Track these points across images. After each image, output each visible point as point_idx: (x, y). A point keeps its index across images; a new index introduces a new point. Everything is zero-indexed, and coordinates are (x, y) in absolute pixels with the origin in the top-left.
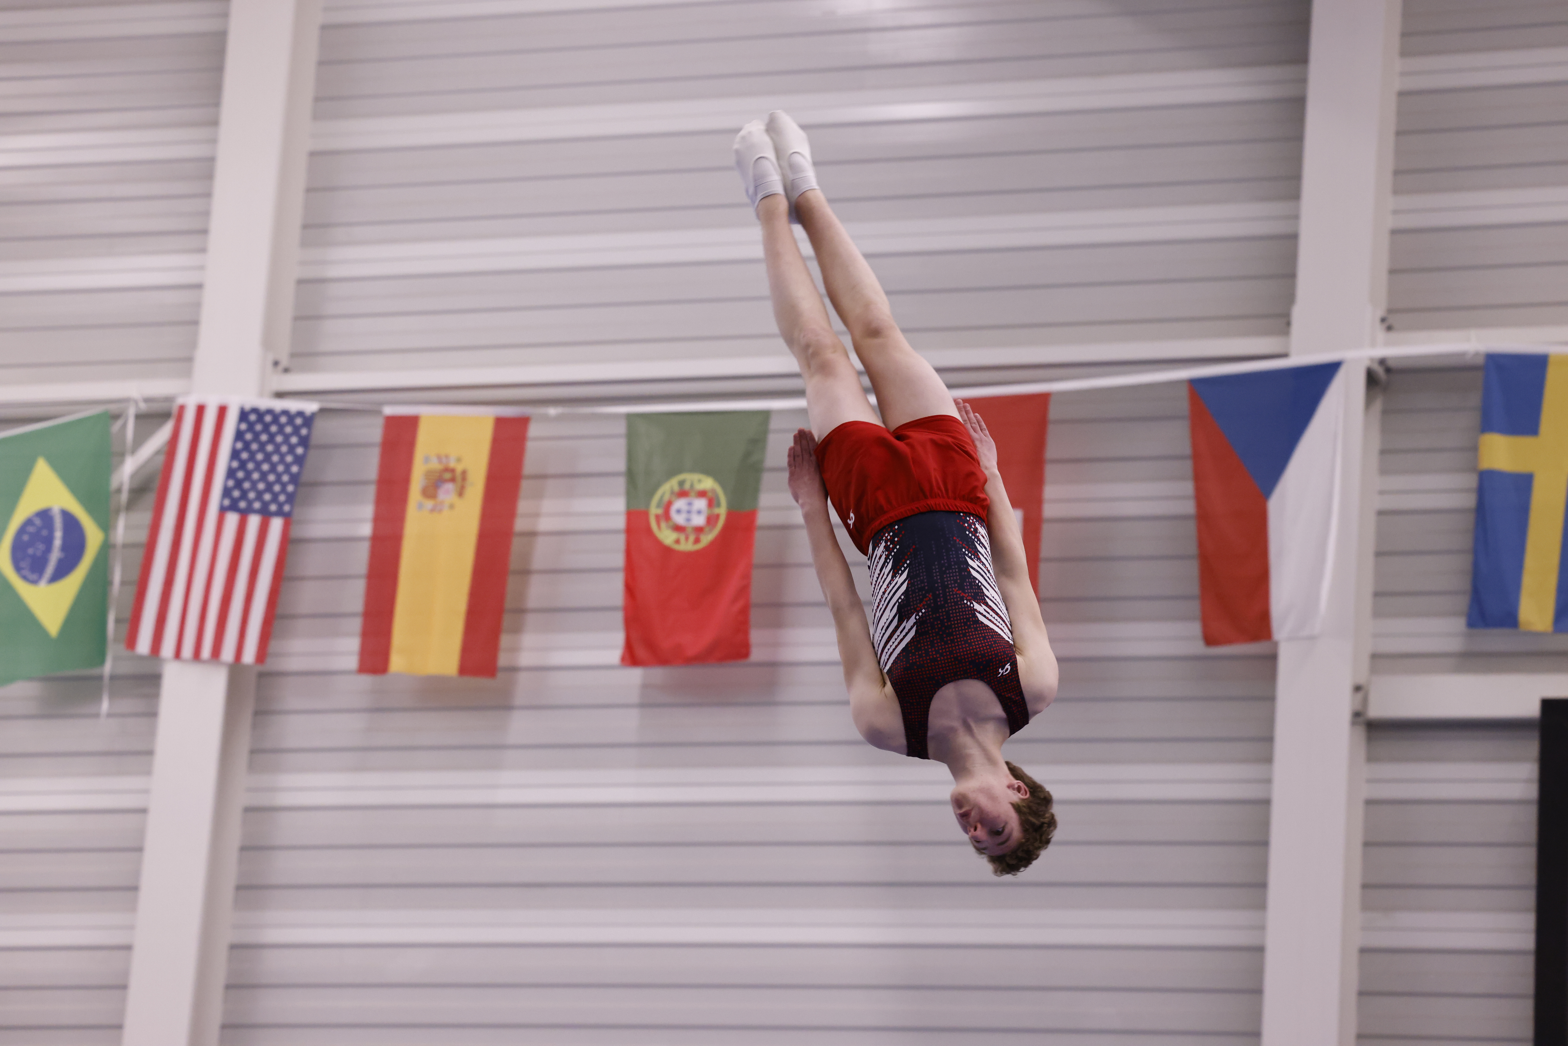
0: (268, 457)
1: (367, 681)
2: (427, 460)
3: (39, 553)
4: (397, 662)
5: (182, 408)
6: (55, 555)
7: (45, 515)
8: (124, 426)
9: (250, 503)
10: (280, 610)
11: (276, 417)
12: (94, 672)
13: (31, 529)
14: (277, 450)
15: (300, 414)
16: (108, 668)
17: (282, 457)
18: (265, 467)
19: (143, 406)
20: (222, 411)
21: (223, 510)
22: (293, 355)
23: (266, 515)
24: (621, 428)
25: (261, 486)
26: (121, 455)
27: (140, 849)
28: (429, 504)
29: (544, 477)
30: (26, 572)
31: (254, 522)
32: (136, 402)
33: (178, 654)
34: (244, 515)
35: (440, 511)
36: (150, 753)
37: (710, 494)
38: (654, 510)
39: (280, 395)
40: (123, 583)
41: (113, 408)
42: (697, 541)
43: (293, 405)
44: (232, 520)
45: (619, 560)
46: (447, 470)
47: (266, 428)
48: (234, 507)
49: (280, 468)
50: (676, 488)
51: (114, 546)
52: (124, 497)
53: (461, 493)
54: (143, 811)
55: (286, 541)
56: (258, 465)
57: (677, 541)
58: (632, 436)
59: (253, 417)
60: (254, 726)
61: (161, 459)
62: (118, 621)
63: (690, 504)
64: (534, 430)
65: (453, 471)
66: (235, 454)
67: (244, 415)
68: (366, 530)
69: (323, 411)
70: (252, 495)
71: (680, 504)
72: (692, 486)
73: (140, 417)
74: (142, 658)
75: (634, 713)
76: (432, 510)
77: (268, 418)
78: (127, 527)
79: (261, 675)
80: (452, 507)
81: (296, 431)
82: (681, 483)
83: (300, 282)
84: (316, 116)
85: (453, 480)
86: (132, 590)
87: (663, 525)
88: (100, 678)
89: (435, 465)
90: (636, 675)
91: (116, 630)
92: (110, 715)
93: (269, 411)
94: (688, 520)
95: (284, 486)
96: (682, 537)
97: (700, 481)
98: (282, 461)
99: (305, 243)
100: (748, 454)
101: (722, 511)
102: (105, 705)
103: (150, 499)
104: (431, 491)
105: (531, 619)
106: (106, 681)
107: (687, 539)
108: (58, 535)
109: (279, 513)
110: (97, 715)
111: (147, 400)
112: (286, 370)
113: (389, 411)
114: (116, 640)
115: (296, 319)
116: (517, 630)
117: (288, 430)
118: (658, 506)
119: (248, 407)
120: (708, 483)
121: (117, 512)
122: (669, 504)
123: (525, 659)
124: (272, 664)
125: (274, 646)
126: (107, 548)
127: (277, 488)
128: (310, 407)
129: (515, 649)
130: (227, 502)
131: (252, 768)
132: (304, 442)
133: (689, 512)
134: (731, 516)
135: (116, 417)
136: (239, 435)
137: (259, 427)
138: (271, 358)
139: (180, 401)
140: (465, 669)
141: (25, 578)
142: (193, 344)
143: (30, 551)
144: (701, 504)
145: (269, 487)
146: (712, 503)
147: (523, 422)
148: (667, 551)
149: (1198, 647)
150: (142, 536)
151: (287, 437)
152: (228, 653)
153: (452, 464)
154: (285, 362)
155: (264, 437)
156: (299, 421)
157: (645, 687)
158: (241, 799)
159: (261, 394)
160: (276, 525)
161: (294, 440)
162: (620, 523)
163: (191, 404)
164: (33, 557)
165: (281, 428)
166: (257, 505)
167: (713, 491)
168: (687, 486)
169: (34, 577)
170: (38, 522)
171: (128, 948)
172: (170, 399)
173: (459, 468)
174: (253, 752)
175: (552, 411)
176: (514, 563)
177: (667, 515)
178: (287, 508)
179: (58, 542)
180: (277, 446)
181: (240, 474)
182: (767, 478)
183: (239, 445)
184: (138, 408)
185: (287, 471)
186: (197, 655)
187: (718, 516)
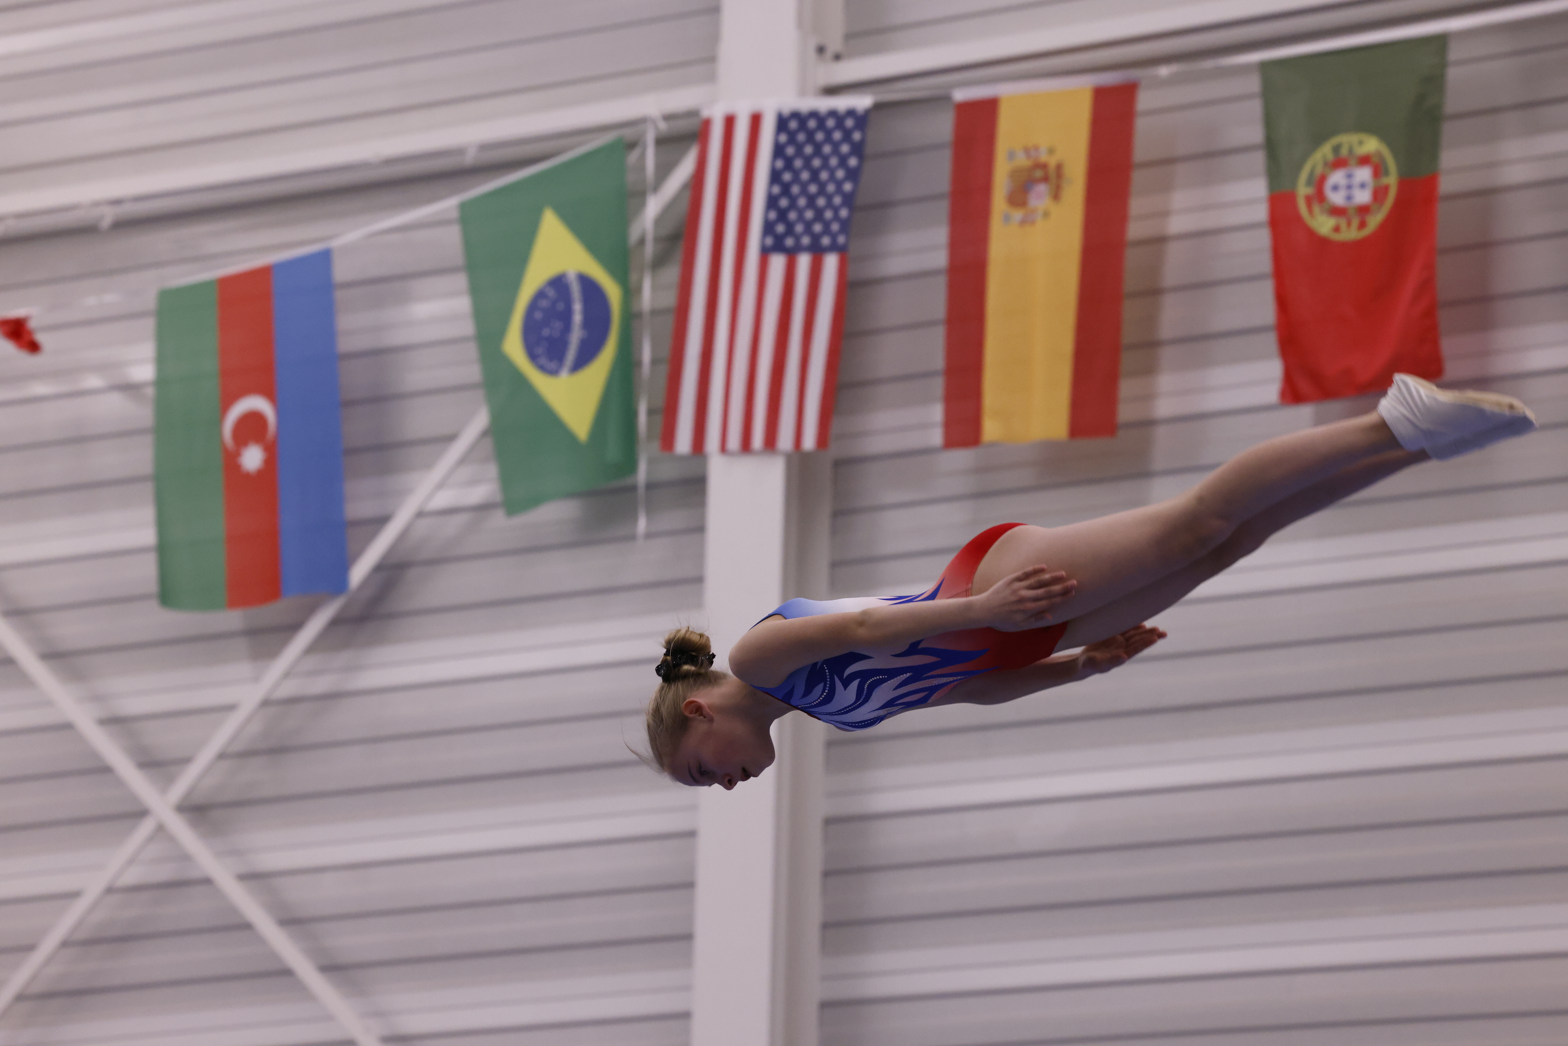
0: (815, 176)
1: (962, 457)
2: (1011, 155)
3: (556, 334)
4: (991, 429)
5: (707, 124)
6: (576, 335)
7: (558, 283)
8: (643, 154)
9: (798, 238)
11: (821, 120)
12: (628, 481)
13: (544, 303)
14: (825, 165)
15: (851, 113)
16: (642, 474)
18: (813, 189)
19: (663, 126)
20: (756, 120)
21: (765, 253)
22: (847, 36)
23: (817, 252)
24: (1254, 84)
25: (809, 214)
26: (641, 195)
28: (1018, 215)
30: (543, 361)
31: (804, 263)
32: (654, 121)
33: (724, 446)
34: (791, 255)
35: (1033, 222)
36: (699, 580)
37: (1375, 160)
38: (1303, 190)
39: (828, 91)
40: (654, 362)
41: (629, 132)
42: (1362, 225)
43: (842, 103)
44: (777, 263)
45: (1264, 263)
46: (1038, 166)
47: (810, 136)
48: (778, 247)
49: (831, 188)
50: (1330, 157)
51: (639, 315)
52: (649, 249)
53: (1056, 196)
55: (846, 285)
56: (804, 187)
57: (1337, 229)
58: (1269, 93)
59: (793, 125)
60: (835, 531)
62: (651, 412)
63: (1349, 176)
64: (1144, 100)
65: (1044, 166)
66: (775, 177)
67: (782, 123)
68: (941, 259)
69: (878, 106)
70: (799, 228)
71: (1337, 177)
72: (1351, 151)
73: (661, 141)
76: (1024, 222)
78: (654, 288)
80: (1046, 215)
81: (847, 136)
82: (1336, 149)
85: (1045, 179)
86: (664, 370)
87: (1316, 209)
88: (633, 488)
89: (1022, 161)
90: (1300, 415)
91: (650, 424)
92: (649, 536)
93: (814, 114)
94: (1349, 198)
95: (836, 210)
96: (1343, 222)
97: (1361, 143)
98: (832, 177)
100: (1421, 99)
101: (1392, 180)
102: (642, 524)
104: (1019, 196)
105: (1168, 354)
106: (641, 491)
107: (1349, 224)
108: (577, 307)
109: (834, 247)
110: (632, 537)
111: (667, 118)
112: (837, 57)
113: (960, 95)
114: (649, 439)
116: (1147, 370)
118: (1309, 182)
119: (786, 112)
120: (1371, 145)
122: (1322, 179)
123: (1166, 407)
124: (839, 448)
125: (838, 425)
126: (632, 317)
127: (829, 214)
128: (862, 102)
129: (1146, 397)
130: (769, 241)
131: (834, 585)
132: (858, 150)
133: (1349, 187)
134: (1404, 184)
135: (632, 145)
136: (778, 151)
137: (801, 137)
138: (812, 44)
139: (705, 113)
140: (1078, 429)
141: (542, 369)
142: (714, 38)
143: (546, 332)
144: (1364, 174)
146: (1379, 171)
147: (1128, 91)
148: (1322, 243)
150: (672, 298)
151: (836, 146)
152: (785, 439)
153: (1044, 158)
154: (834, 47)
155: (809, 150)
156: (849, 123)
159: (802, 92)
160: (831, 264)
161: (845, 148)
162: (1261, 213)
163: (717, 115)
164: (550, 340)
165: (828, 133)
166: (806, 240)
167: (1379, 154)
168: (1344, 152)
169: (553, 365)
170: (551, 293)
172: (692, 114)
173: (1052, 162)
175: (1164, 71)
176: (1131, 281)
177: (1319, 196)
178: (841, 239)
179: (577, 317)
180: (825, 159)
181: (784, 203)
182: (1449, 130)
183: (780, 164)
184: (657, 128)
185: (839, 190)
186: (746, 445)
187: (1386, 188)
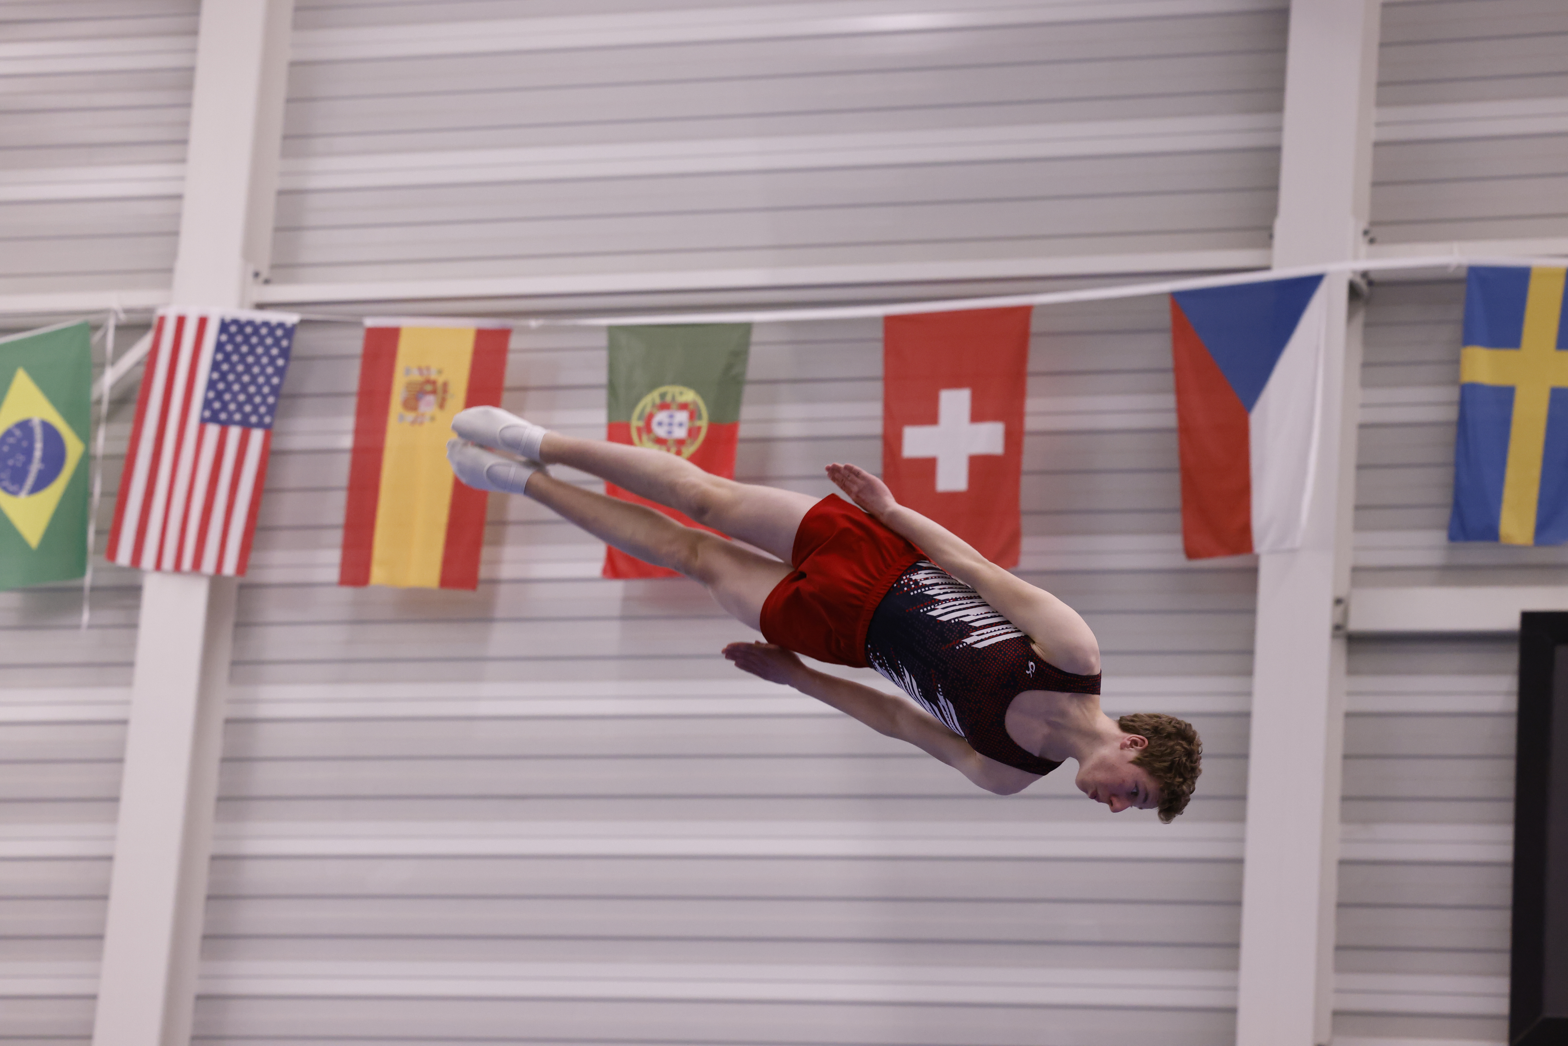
0: (248, 369)
1: (348, 592)
2: (408, 371)
3: (19, 465)
4: (378, 574)
5: (162, 319)
6: (36, 466)
7: (25, 426)
8: (104, 336)
9: (230, 414)
10: (260, 522)
11: (256, 328)
12: (75, 583)
13: (11, 440)
14: (258, 362)
15: (281, 325)
16: (88, 580)
17: (263, 368)
18: (246, 378)
19: (123, 317)
20: (203, 322)
21: (203, 422)
22: (274, 267)
23: (246, 427)
24: (602, 340)
25: (242, 398)
26: (101, 367)
27: (120, 761)
28: (410, 416)
29: (524, 389)
30: (6, 484)
31: (234, 433)
32: (116, 313)
33: (158, 566)
34: (225, 426)
35: (421, 423)
36: (130, 664)
37: (691, 407)
38: (636, 423)
39: (261, 306)
40: (103, 494)
41: (92, 318)
43: (274, 317)
44: (213, 431)
46: (428, 382)
47: (247, 339)
48: (214, 419)
49: (261, 380)
50: (658, 401)
51: (94, 457)
52: (104, 408)
53: (442, 406)
54: (124, 722)
55: (267, 454)
56: (239, 376)
58: (613, 348)
59: (233, 329)
60: (236, 638)
61: (141, 370)
62: (98, 532)
63: (671, 416)
64: (514, 342)
65: (434, 383)
66: (215, 366)
67: (224, 327)
68: (347, 441)
69: (303, 322)
70: (232, 407)
71: (661, 416)
72: (673, 398)
73: (120, 328)
74: (122, 569)
75: (616, 625)
76: (413, 423)
77: (249, 330)
78: (107, 439)
79: (242, 587)
80: (433, 419)
81: (277, 342)
82: (663, 396)
83: (281, 193)
84: (297, 26)
85: (434, 392)
86: (112, 502)
87: (645, 437)
88: (80, 589)
89: (416, 377)
90: (617, 587)
91: (96, 542)
92: (90, 627)
93: (250, 323)
94: (670, 432)
95: (264, 397)
97: (681, 393)
98: (263, 372)
99: (285, 154)
100: (729, 367)
101: (703, 423)
102: (86, 617)
103: (131, 410)
104: (412, 402)
105: (512, 531)
106: (87, 592)
108: (39, 446)
109: (260, 425)
110: (78, 627)
111: (127, 311)
112: (267, 282)
113: (370, 322)
114: (96, 552)
115: (278, 230)
116: (498, 542)
117: (269, 341)
118: (640, 418)
119: (228, 318)
120: (689, 396)
121: (97, 423)
122: (650, 417)
123: (507, 571)
124: (252, 576)
125: (255, 557)
126: (87, 459)
127: (258, 400)
128: (291, 318)
129: (496, 562)
130: (207, 414)
131: (233, 679)
132: (285, 353)
133: (670, 424)
134: (713, 428)
135: (96, 328)
136: (219, 347)
137: (239, 339)
138: (251, 269)
139: (160, 312)
140: (446, 581)
141: (5, 489)
142: (173, 254)
143: (10, 462)
144: (682, 416)
145: (250, 399)
146: (694, 415)
147: (504, 334)
149: (1180, 561)
150: (123, 447)
151: (267, 349)
152: (209, 564)
153: (433, 376)
154: (265, 274)
155: (244, 349)
156: (279, 333)
157: (626, 599)
158: (222, 710)
159: (241, 306)
160: (257, 437)
161: (275, 351)
163: (171, 315)
164: (13, 468)
165: (262, 339)
166: (237, 417)
167: (695, 403)
168: (668, 399)
169: (14, 488)
170: (18, 433)
171: (110, 858)
172: (150, 310)
173: (440, 380)
174: (234, 663)
175: (534, 323)
177: (648, 428)
178: (267, 420)
179: (38, 453)
180: (258, 358)
181: (221, 386)
182: (749, 391)
183: (220, 357)
184: (118, 319)
185: (268, 381)
186: (178, 566)
187: (699, 429)
